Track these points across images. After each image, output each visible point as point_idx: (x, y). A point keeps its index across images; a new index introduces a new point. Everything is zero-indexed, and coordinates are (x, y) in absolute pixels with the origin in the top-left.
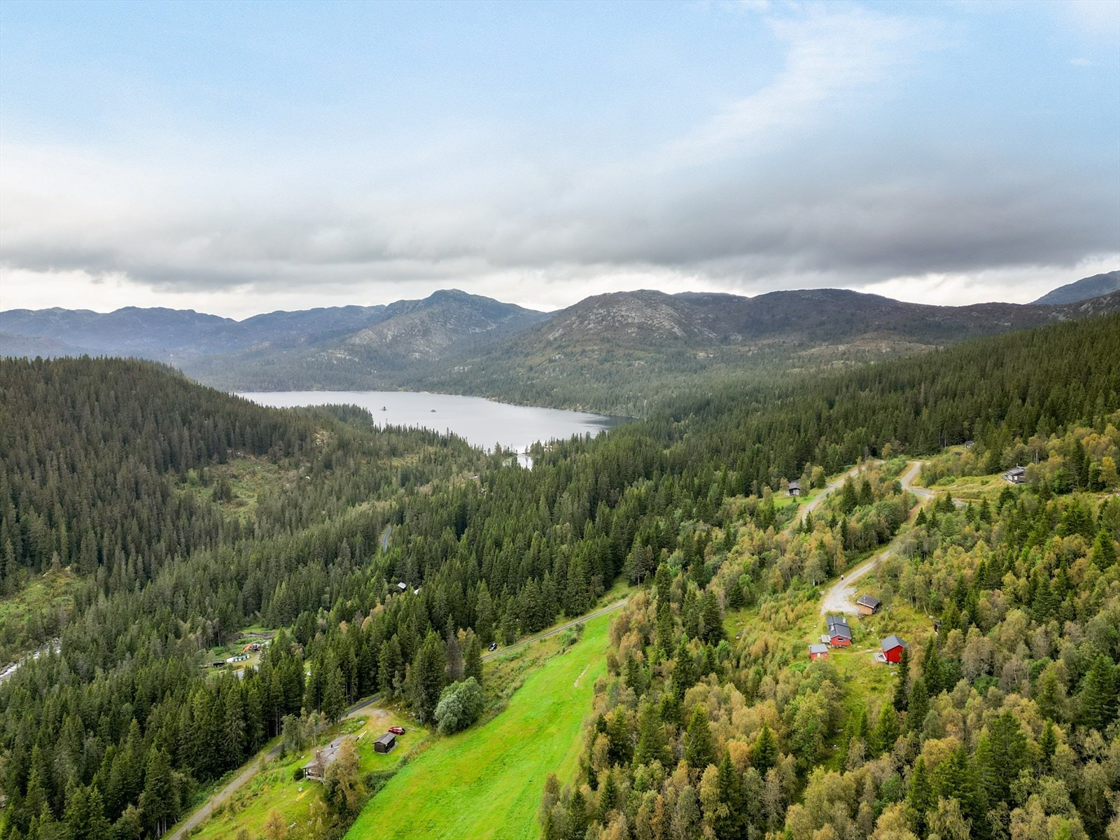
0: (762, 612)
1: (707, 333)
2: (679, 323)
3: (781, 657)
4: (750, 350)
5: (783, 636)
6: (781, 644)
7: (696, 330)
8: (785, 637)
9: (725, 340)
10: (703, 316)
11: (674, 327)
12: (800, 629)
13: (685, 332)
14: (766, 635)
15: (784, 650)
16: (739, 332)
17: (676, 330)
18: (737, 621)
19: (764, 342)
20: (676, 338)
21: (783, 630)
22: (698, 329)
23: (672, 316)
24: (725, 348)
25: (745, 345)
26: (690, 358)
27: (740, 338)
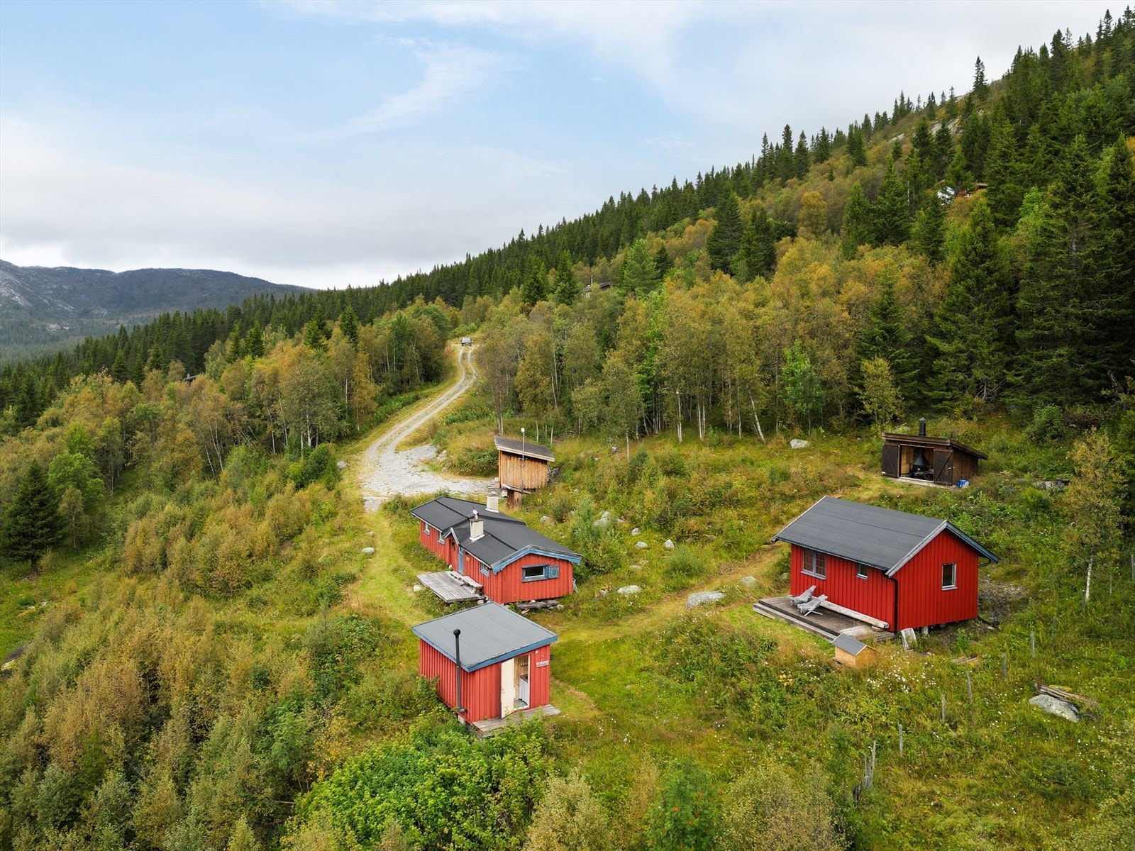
0: (128, 551)
1: (61, 305)
2: (22, 291)
3: (261, 734)
4: (118, 323)
5: (237, 612)
6: (241, 654)
7: (46, 301)
8: (247, 617)
9: (86, 313)
10: (55, 286)
11: (14, 295)
12: (310, 571)
13: (30, 301)
14: (146, 624)
15: (263, 680)
16: (104, 307)
17: (17, 298)
18: (26, 603)
19: (136, 316)
20: (18, 307)
21: (227, 591)
22: (49, 301)
23: (11, 283)
24: (85, 321)
25: (112, 319)
26: (37, 329)
27: (105, 312)
